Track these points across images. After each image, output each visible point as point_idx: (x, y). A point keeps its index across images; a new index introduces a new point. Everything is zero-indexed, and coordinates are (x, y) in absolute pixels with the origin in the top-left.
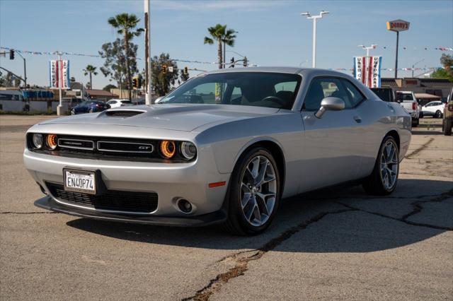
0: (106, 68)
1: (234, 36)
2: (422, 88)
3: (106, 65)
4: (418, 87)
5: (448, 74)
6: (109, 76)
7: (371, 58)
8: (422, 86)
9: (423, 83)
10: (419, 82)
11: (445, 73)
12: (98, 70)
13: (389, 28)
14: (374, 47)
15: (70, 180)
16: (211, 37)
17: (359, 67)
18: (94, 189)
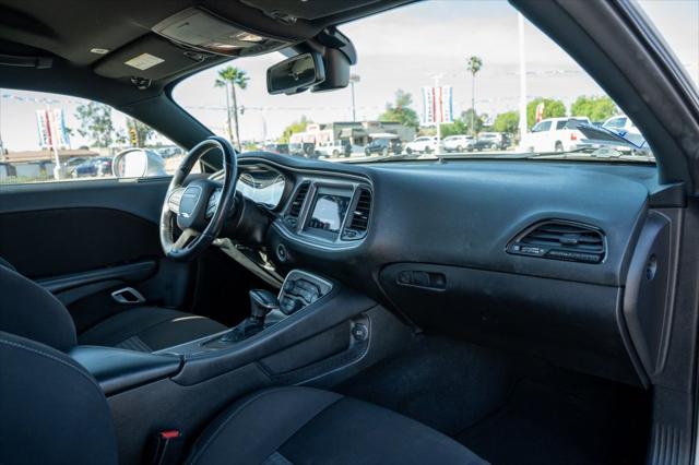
0: (82, 130)
1: (248, 79)
3: (83, 126)
6: (87, 137)
12: (75, 132)
16: (221, 79)
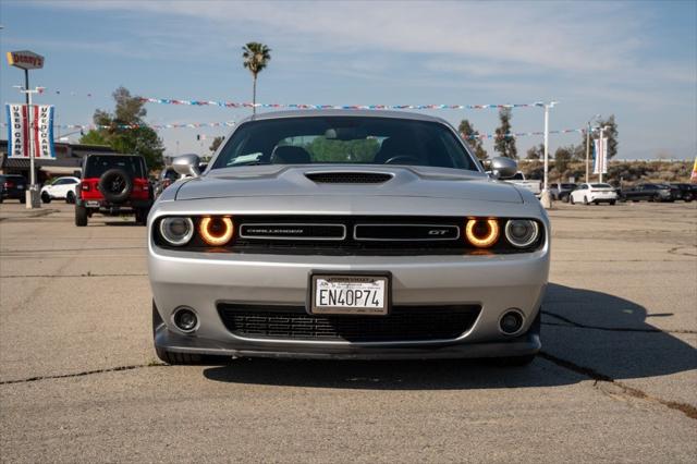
2: (75, 159)
4: (68, 157)
5: (106, 139)
7: (36, 108)
8: (74, 156)
9: (75, 152)
10: (69, 150)
11: (102, 139)
13: (11, 61)
14: (41, 91)
15: (326, 294)
17: (16, 120)
18: (381, 305)
